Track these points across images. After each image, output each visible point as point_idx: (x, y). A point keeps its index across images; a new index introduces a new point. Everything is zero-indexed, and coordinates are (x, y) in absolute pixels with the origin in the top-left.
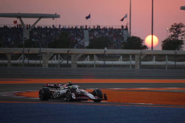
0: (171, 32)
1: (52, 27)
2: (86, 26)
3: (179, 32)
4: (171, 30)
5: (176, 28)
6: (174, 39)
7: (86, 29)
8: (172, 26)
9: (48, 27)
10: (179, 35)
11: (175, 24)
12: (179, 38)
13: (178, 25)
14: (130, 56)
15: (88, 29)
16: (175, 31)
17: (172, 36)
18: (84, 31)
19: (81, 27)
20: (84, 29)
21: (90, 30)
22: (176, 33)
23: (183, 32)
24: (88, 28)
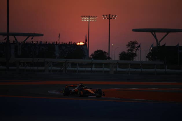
0: (128, 47)
1: (31, 43)
2: (56, 42)
3: (134, 47)
4: (128, 46)
5: (131, 44)
6: (130, 52)
7: (56, 44)
8: (129, 43)
9: (29, 43)
10: (134, 49)
11: (131, 42)
12: (134, 52)
13: (133, 42)
14: (103, 64)
15: (58, 45)
16: (131, 47)
17: (129, 50)
18: (55, 45)
19: (53, 43)
20: (55, 44)
21: (59, 45)
22: (132, 48)
23: (136, 47)
24: (58, 43)
